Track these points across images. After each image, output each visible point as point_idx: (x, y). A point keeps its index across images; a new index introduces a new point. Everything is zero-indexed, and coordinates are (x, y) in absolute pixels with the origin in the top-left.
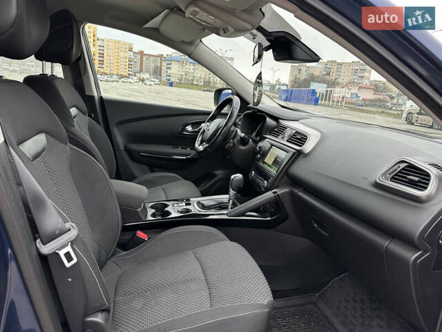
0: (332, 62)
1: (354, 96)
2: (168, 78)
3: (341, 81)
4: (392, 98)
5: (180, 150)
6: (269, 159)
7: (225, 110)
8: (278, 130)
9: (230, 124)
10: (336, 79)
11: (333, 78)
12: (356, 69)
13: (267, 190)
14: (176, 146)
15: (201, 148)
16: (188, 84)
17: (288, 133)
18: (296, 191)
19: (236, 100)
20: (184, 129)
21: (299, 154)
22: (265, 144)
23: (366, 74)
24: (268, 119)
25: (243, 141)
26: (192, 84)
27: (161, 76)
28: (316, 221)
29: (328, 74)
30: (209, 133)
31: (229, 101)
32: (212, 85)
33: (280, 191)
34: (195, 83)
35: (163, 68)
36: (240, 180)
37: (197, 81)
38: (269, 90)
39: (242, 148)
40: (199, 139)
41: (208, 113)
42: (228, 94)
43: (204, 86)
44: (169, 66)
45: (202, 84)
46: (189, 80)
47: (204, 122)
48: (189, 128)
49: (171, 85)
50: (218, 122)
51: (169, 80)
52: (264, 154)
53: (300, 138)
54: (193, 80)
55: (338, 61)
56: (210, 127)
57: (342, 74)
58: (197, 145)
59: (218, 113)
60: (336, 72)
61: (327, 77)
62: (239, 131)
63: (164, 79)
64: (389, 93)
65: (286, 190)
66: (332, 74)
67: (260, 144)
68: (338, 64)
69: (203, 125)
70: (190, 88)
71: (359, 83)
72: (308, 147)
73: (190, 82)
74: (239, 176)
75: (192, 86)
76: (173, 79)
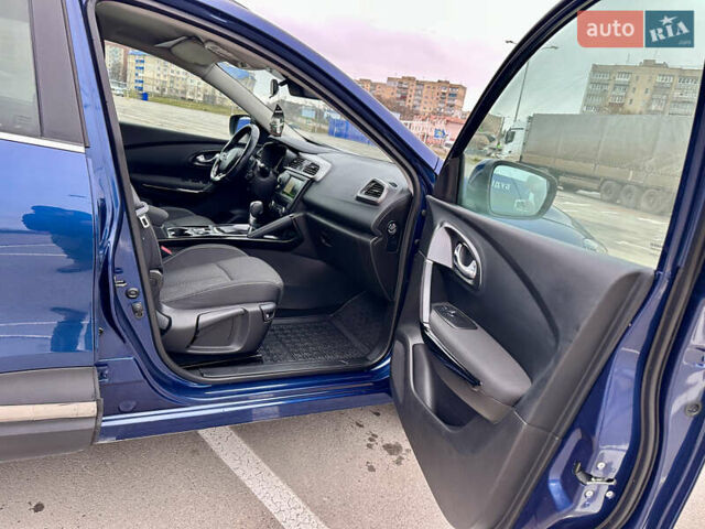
0: (409, 79)
1: (440, 134)
2: (140, 85)
3: (421, 109)
4: (492, 140)
5: (190, 183)
6: (288, 189)
7: (243, 140)
8: (297, 162)
9: (249, 153)
10: (414, 106)
11: (411, 104)
12: (444, 94)
13: (284, 215)
14: (185, 178)
15: (218, 178)
16: (175, 98)
17: (306, 163)
18: (309, 214)
19: (255, 129)
20: (195, 160)
21: (312, 181)
22: (284, 176)
23: (456, 102)
24: (288, 151)
25: (264, 173)
26: (183, 98)
27: (125, 81)
28: (324, 237)
29: (404, 98)
30: (226, 163)
31: (247, 131)
32: (218, 102)
33: (295, 215)
34: (189, 97)
35: (129, 67)
36: (260, 207)
37: (192, 94)
38: (314, 117)
39: (262, 180)
40: (215, 169)
41: (224, 142)
42: (247, 122)
43: (204, 102)
44: (141, 65)
45: (201, 99)
46: (177, 91)
47: (219, 152)
48: (201, 158)
49: (145, 97)
50: (236, 151)
51: (141, 89)
52: (283, 185)
53: (314, 168)
54: (184, 92)
55: (418, 79)
56: (227, 158)
57: (424, 100)
58: (212, 176)
59: (235, 143)
60: (415, 95)
61: (402, 103)
62: (259, 163)
63: (132, 86)
64: (488, 133)
65: (301, 214)
66: (408, 98)
67: (281, 176)
68: (419, 83)
69: (217, 155)
70: (179, 106)
71: (448, 115)
72: (319, 176)
73: (180, 95)
74: (259, 203)
75: (183, 102)
76: (147, 89)
